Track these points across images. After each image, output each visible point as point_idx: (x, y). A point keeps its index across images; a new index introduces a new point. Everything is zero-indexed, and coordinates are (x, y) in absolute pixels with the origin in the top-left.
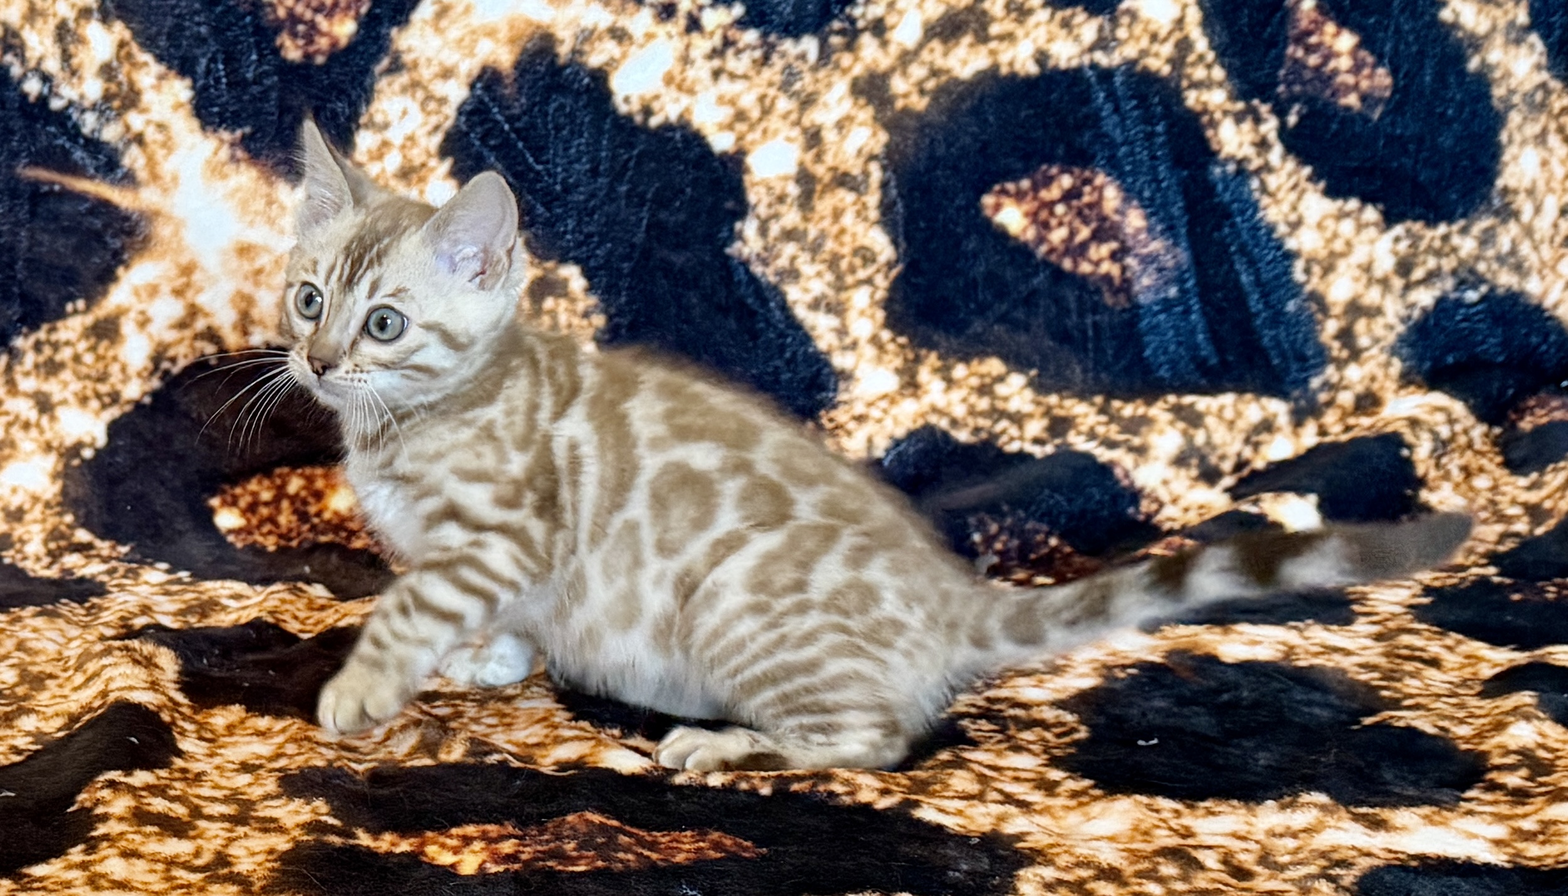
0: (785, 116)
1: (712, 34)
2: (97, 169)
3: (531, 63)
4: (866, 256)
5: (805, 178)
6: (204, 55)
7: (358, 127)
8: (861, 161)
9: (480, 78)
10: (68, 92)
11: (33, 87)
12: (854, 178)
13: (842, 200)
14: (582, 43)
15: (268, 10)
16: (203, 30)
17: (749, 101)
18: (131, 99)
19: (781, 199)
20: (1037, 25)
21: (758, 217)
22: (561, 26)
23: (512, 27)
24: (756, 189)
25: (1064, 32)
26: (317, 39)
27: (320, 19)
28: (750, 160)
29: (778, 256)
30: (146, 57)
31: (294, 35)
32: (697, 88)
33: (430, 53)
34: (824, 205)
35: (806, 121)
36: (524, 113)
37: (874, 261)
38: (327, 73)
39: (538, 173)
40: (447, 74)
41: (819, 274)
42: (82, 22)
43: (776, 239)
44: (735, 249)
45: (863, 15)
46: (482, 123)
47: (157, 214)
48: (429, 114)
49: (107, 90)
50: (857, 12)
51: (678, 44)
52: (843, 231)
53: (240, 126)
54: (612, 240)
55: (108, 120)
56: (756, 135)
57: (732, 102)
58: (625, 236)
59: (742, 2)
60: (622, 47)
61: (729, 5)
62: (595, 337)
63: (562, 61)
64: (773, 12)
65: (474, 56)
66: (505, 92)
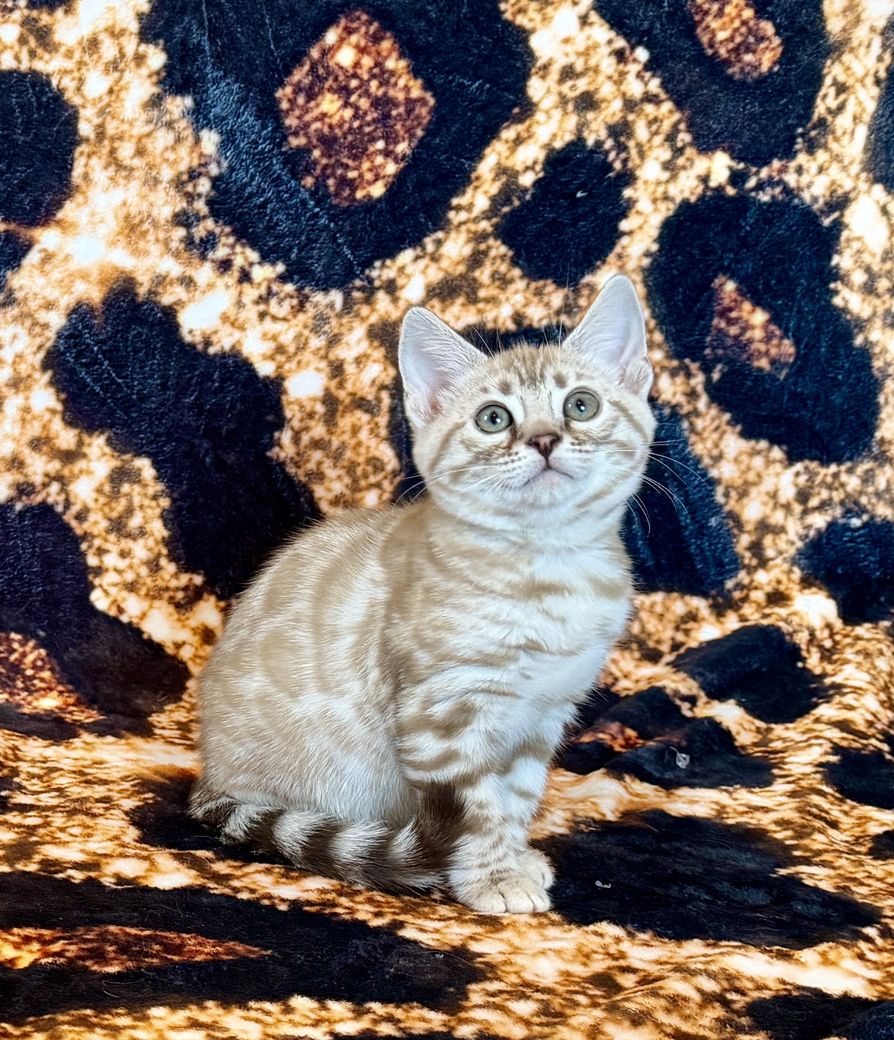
0: (316, 352)
1: (259, 284)
3: (116, 299)
4: (376, 464)
5: (330, 400)
8: (374, 389)
9: (75, 311)
12: (369, 402)
13: (359, 419)
14: (157, 286)
17: (287, 338)
19: (311, 415)
20: (516, 292)
21: (292, 429)
22: (141, 272)
23: (102, 272)
24: (291, 406)
25: (535, 300)
28: (287, 384)
29: (308, 461)
32: (246, 326)
33: (37, 290)
34: (345, 422)
35: (332, 356)
36: (110, 338)
37: (383, 469)
39: (119, 384)
40: (49, 306)
41: (339, 477)
43: (306, 447)
44: (274, 453)
45: (380, 276)
46: (75, 345)
48: (34, 336)
50: (374, 274)
51: (234, 292)
52: (359, 444)
54: (176, 440)
56: (292, 365)
57: (274, 338)
58: (187, 438)
59: (284, 262)
60: (189, 292)
61: (273, 263)
62: (162, 516)
63: (140, 299)
64: (308, 270)
65: (71, 293)
66: (95, 322)
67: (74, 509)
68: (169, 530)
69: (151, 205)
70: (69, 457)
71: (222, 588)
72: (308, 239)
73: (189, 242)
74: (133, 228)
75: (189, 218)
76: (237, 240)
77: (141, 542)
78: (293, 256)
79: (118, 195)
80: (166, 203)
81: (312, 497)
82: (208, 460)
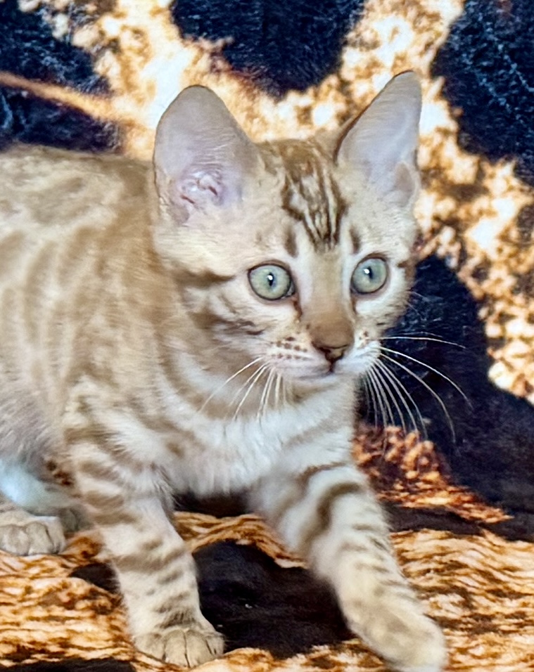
2: (67, 75)
7: (346, 43)
36: (519, 33)
46: (474, 43)
47: (131, 124)
48: (421, 31)
53: (222, 36)
55: (81, 25)
66: (500, 11)
67: (472, 263)
70: (466, 193)
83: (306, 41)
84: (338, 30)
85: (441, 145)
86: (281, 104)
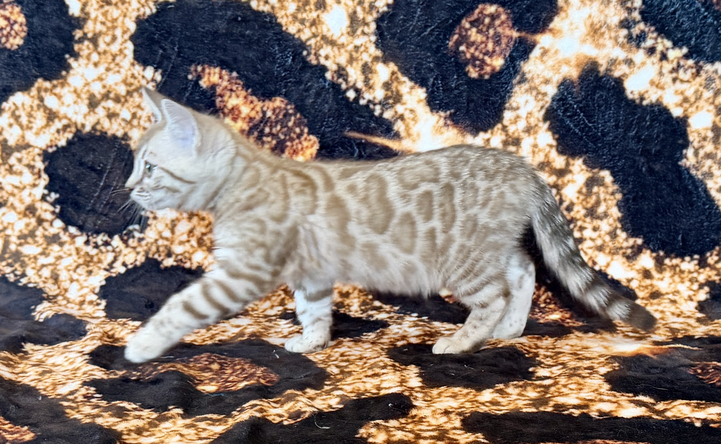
0: (707, 100)
1: (672, 61)
2: (382, 132)
3: (587, 75)
5: (716, 129)
6: (432, 77)
7: (505, 109)
9: (562, 84)
10: (367, 96)
11: (351, 95)
14: (611, 66)
15: (463, 54)
16: (432, 65)
17: (690, 93)
18: (398, 98)
19: (705, 139)
21: (694, 147)
22: (601, 58)
23: (578, 59)
24: (693, 134)
26: (485, 67)
27: (486, 58)
28: (690, 121)
29: (703, 166)
30: (405, 79)
31: (474, 66)
32: (665, 87)
33: (539, 73)
35: (717, 102)
36: (584, 99)
38: (490, 83)
39: (590, 127)
40: (547, 82)
42: (375, 63)
43: (702, 158)
44: (683, 162)
46: (563, 105)
48: (538, 101)
49: (386, 95)
51: (657, 67)
53: (449, 109)
54: (625, 158)
55: (387, 109)
56: (693, 109)
57: (682, 93)
58: (631, 156)
59: (687, 46)
60: (630, 68)
61: (681, 48)
62: (617, 205)
63: (601, 74)
64: (701, 50)
65: (560, 73)
66: (575, 90)
67: (565, 204)
68: (622, 212)
69: (606, 16)
70: (562, 173)
71: (654, 245)
72: (701, 32)
73: (629, 37)
74: (595, 31)
75: (629, 23)
76: (659, 35)
77: (605, 221)
78: (692, 42)
79: (586, 11)
80: (615, 14)
81: (706, 188)
82: (644, 169)
83: (486, 109)
84: (501, 103)
85: (549, 152)
86: (476, 138)
